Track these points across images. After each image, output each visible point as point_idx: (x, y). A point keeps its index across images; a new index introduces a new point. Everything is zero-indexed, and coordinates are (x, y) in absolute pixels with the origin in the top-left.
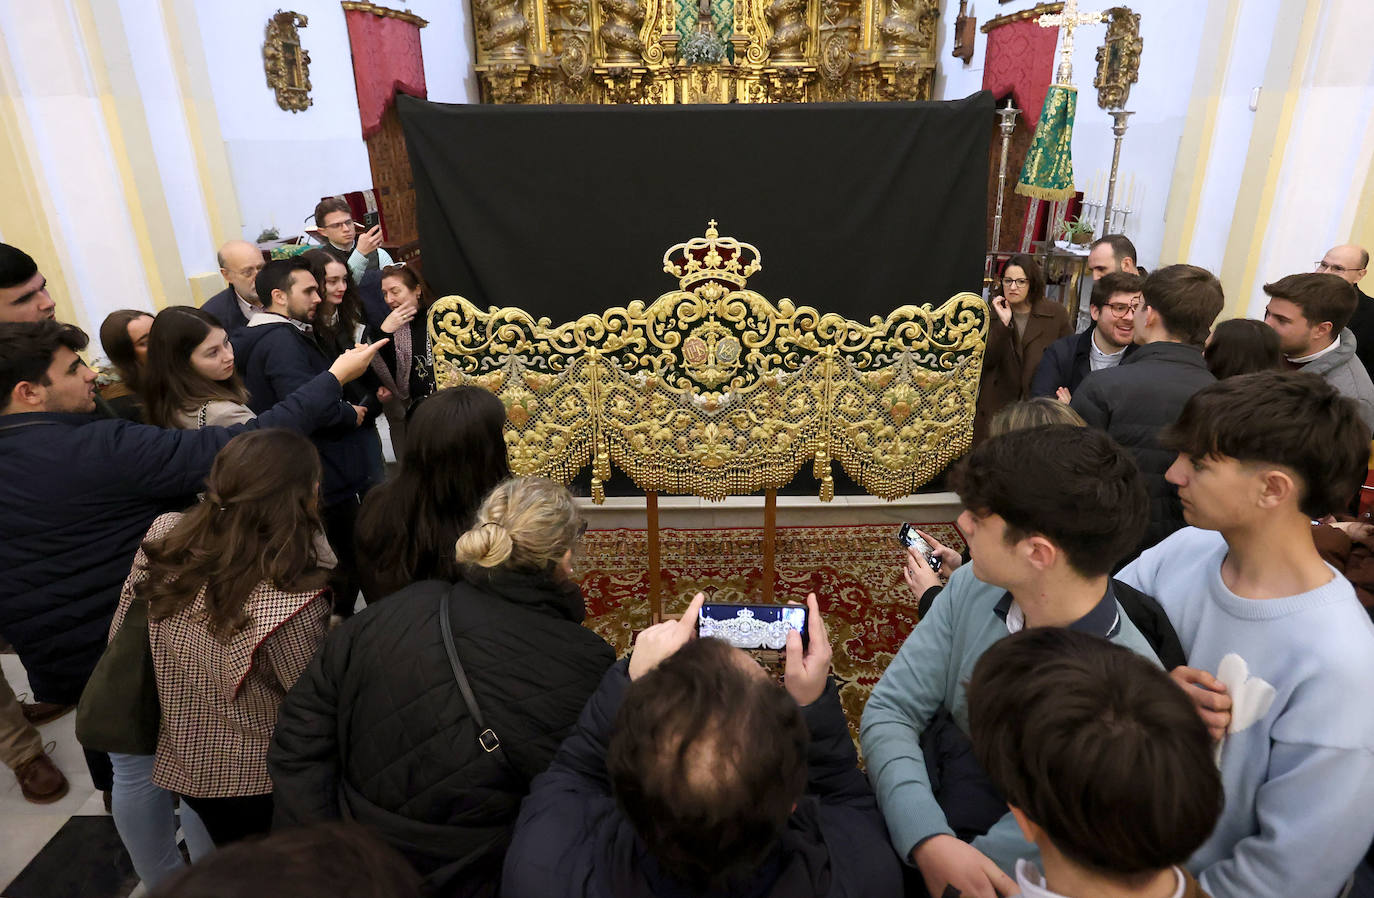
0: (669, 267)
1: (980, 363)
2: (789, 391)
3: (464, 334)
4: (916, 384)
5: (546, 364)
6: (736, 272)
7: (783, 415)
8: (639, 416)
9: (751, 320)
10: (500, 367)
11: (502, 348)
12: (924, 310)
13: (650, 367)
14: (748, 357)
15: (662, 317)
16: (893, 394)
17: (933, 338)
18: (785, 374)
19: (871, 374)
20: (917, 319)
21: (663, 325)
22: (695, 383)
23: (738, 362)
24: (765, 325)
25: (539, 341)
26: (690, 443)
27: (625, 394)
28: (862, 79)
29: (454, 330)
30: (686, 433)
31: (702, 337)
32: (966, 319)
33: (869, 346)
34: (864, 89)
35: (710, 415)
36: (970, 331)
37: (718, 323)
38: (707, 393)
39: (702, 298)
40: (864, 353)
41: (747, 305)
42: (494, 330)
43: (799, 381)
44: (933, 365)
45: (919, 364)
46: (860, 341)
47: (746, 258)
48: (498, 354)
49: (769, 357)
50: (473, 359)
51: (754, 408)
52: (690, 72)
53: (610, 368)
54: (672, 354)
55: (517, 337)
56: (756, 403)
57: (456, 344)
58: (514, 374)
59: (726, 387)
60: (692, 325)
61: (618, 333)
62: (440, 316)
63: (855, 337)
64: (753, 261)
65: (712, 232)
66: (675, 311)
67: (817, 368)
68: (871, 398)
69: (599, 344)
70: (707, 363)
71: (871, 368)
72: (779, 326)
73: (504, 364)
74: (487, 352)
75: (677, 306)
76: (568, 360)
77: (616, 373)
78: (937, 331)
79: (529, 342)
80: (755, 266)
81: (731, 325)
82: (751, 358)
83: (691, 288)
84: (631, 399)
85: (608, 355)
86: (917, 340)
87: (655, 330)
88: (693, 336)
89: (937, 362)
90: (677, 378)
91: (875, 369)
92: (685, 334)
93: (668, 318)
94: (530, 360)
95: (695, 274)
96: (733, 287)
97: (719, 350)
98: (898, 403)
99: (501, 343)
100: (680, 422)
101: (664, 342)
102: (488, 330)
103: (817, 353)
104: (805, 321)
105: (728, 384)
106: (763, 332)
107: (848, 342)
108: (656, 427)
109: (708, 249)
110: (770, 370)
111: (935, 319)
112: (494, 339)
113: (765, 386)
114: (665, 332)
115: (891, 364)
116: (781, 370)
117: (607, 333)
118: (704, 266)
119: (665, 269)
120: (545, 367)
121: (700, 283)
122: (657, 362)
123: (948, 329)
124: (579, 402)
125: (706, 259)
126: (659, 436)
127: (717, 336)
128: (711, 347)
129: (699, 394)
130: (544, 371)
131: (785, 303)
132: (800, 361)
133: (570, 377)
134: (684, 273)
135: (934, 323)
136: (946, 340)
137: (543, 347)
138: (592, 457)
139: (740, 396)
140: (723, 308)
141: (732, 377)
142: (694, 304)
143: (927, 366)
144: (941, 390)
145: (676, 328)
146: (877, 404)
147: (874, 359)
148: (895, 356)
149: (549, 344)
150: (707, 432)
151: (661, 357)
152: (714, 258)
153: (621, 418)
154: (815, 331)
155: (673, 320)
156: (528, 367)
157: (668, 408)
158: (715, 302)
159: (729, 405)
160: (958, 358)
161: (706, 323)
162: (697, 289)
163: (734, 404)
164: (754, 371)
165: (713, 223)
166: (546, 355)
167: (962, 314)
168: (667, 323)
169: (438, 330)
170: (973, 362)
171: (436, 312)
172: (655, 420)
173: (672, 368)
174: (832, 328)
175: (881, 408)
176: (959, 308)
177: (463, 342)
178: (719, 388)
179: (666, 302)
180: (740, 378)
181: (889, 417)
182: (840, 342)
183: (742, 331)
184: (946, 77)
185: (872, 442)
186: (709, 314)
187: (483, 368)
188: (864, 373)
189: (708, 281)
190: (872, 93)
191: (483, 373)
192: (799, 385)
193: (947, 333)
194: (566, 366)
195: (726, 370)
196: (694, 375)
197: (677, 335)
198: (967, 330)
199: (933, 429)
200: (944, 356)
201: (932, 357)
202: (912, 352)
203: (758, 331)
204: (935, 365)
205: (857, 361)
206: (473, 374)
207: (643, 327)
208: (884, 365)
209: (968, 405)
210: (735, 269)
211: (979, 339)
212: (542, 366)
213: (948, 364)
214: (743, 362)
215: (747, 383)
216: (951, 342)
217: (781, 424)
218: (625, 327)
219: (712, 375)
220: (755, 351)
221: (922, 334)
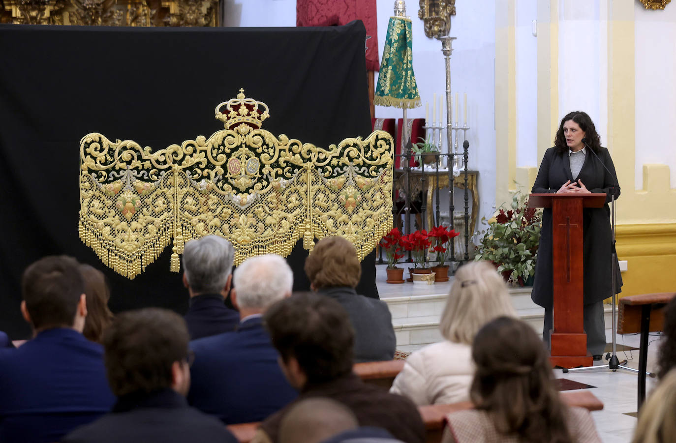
0: (219, 115)
1: (392, 172)
2: (287, 192)
3: (101, 157)
4: (358, 187)
5: (148, 176)
6: (256, 118)
7: (284, 208)
8: (201, 210)
9: (265, 147)
10: (120, 178)
11: (123, 165)
12: (358, 140)
13: (208, 177)
14: (263, 170)
15: (216, 146)
16: (346, 192)
17: (365, 157)
18: (285, 181)
19: (332, 180)
20: (355, 145)
21: (216, 150)
23: (258, 173)
24: (273, 150)
25: (145, 161)
26: (231, 228)
27: (193, 195)
29: (95, 154)
30: (228, 222)
31: (239, 158)
32: (381, 145)
33: (330, 162)
35: (242, 208)
36: (384, 153)
37: (247, 149)
38: (241, 194)
39: (238, 133)
40: (327, 167)
41: (263, 137)
42: (120, 153)
43: (292, 185)
44: (366, 174)
45: (358, 174)
46: (325, 159)
47: (261, 110)
48: (121, 169)
49: (275, 170)
50: (104, 173)
51: (267, 203)
53: (185, 178)
54: (221, 169)
55: (133, 158)
56: (269, 200)
57: (96, 163)
58: (129, 182)
59: (251, 191)
60: (233, 150)
61: (191, 156)
62: (88, 145)
63: (322, 157)
64: (265, 112)
65: (241, 95)
66: (223, 142)
67: (302, 177)
68: (333, 196)
69: (180, 163)
70: (241, 174)
71: (331, 177)
72: (280, 150)
73: (122, 176)
74: (114, 168)
75: (224, 138)
76: (161, 173)
77: (189, 181)
78: (366, 152)
79: (139, 161)
80: (266, 115)
81: (254, 150)
82: (265, 171)
83: (232, 128)
84: (196, 199)
85: (185, 170)
86: (356, 158)
87: (212, 154)
88: (233, 157)
89: (368, 172)
90: (223, 185)
91: (334, 177)
92: (229, 156)
93: (219, 146)
94: (138, 173)
95: (234, 119)
96: (255, 127)
97: (247, 166)
98: (349, 199)
99: (123, 162)
100: (225, 213)
101: (217, 161)
102: (116, 154)
103: (302, 167)
104: (295, 147)
105: (252, 188)
106: (272, 154)
107: (318, 160)
108: (211, 217)
109: (240, 105)
110: (276, 178)
111: (365, 145)
112: (119, 160)
113: (274, 189)
114: (217, 155)
115: (343, 174)
116: (282, 178)
117: (185, 155)
118: (239, 115)
119: (217, 117)
120: (147, 178)
121: (237, 125)
122: (213, 174)
123: (372, 151)
124: (165, 201)
125: (240, 110)
126: (211, 223)
127: (247, 157)
128: (243, 164)
129: (236, 195)
130: (147, 181)
131: (283, 137)
132: (292, 173)
133: (162, 184)
134: (229, 118)
135: (364, 148)
136: (372, 159)
137: (147, 164)
138: (172, 239)
139: (259, 196)
140: (249, 140)
141: (255, 183)
142: (234, 137)
143: (363, 174)
144: (372, 190)
145: (224, 152)
146: (337, 200)
147: (333, 170)
148: (345, 168)
149: (151, 163)
150: (241, 221)
151: (215, 171)
152: (244, 110)
153: (190, 212)
154: (300, 153)
155: (222, 147)
156: (137, 178)
157: (218, 204)
158: (245, 135)
159: (253, 202)
160: (380, 170)
161: (240, 149)
162: (235, 128)
163: (256, 201)
164: (267, 180)
165: (242, 90)
166: (148, 170)
167: (379, 143)
168: (219, 149)
169: (86, 154)
170: (388, 171)
171: (86, 143)
172: (210, 213)
173: (221, 177)
174: (309, 152)
175: (339, 202)
176: (377, 139)
177: (100, 162)
178: (247, 191)
179: (217, 137)
180: (259, 184)
181: (343, 207)
182: (314, 160)
183: (261, 153)
184: (239, 6)
185: (335, 225)
186: (242, 143)
187: (110, 179)
188: (328, 180)
189: (241, 123)
191: (109, 182)
192: (292, 188)
193: (372, 154)
194: (160, 177)
195: (252, 179)
196: (233, 182)
197: (224, 156)
198: (382, 152)
199: (370, 216)
200: (371, 168)
201: (365, 169)
202: (354, 166)
203: (269, 154)
204: (367, 174)
205: (324, 172)
206: (104, 183)
207: (205, 151)
208: (339, 174)
209: (388, 200)
210: (255, 116)
211: (389, 158)
212: (145, 178)
213: (374, 173)
214: (261, 173)
215: (263, 187)
216: (375, 160)
217: (283, 214)
218: (195, 151)
219: (243, 182)
220: (268, 166)
221: (359, 155)
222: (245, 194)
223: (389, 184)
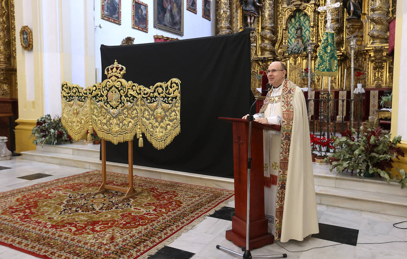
0: (106, 72)
1: (180, 101)
2: (132, 109)
3: (67, 91)
4: (163, 108)
7: (130, 117)
8: (99, 115)
9: (122, 87)
12: (163, 84)
13: (101, 101)
16: (157, 111)
17: (165, 93)
19: (151, 104)
20: (161, 86)
21: (104, 89)
22: (111, 106)
24: (125, 89)
25: (80, 93)
26: (110, 124)
27: (96, 108)
28: (363, 56)
29: (65, 89)
30: (109, 121)
31: (112, 92)
32: (174, 87)
33: (149, 95)
34: (365, 60)
35: (114, 116)
36: (175, 90)
37: (115, 88)
38: (113, 109)
39: (112, 81)
40: (149, 97)
41: (121, 83)
43: (134, 106)
45: (163, 101)
46: (147, 94)
47: (122, 69)
48: (73, 96)
49: (126, 98)
50: (68, 97)
52: (289, 58)
54: (106, 97)
55: (76, 91)
56: (124, 113)
57: (65, 93)
58: (76, 102)
60: (110, 89)
61: (95, 91)
62: (63, 86)
63: (146, 92)
65: (116, 63)
66: (106, 85)
68: (152, 113)
69: (91, 94)
70: (113, 100)
71: (151, 103)
72: (128, 89)
73: (74, 99)
74: (71, 96)
75: (106, 83)
76: (86, 98)
77: (95, 102)
78: (166, 90)
79: (78, 93)
80: (123, 72)
81: (117, 88)
83: (109, 78)
84: (98, 110)
85: (93, 97)
86: (162, 93)
87: (102, 90)
88: (110, 92)
90: (107, 104)
91: (152, 103)
92: (108, 91)
93: (105, 87)
94: (78, 98)
95: (111, 74)
96: (118, 78)
98: (159, 115)
100: (108, 118)
101: (104, 93)
102: (71, 90)
103: (137, 97)
104: (134, 87)
105: (118, 106)
106: (125, 91)
107: (144, 94)
108: (103, 119)
109: (114, 67)
110: (127, 102)
112: (72, 92)
113: (126, 108)
114: (104, 91)
115: (156, 101)
116: (129, 103)
117: (93, 91)
125: (113, 70)
126: (103, 122)
127: (115, 92)
128: (114, 95)
131: (129, 82)
132: (133, 100)
133: (86, 103)
134: (108, 74)
135: (165, 88)
137: (81, 95)
139: (121, 111)
140: (116, 84)
141: (119, 104)
142: (110, 82)
143: (165, 102)
144: (170, 111)
145: (106, 90)
147: (151, 99)
148: (157, 99)
150: (114, 121)
151: (104, 98)
153: (96, 116)
154: (136, 91)
155: (106, 87)
156: (78, 100)
157: (105, 113)
158: (114, 82)
160: (173, 100)
161: (112, 88)
162: (111, 78)
163: (119, 113)
164: (123, 103)
165: (116, 61)
166: (81, 97)
167: (173, 85)
169: (63, 90)
170: (178, 101)
172: (103, 117)
173: (106, 101)
174: (140, 90)
175: (154, 116)
176: (172, 83)
177: (67, 93)
178: (116, 108)
179: (104, 82)
180: (121, 105)
181: (156, 118)
182: (142, 94)
183: (120, 90)
185: (153, 128)
186: (113, 85)
187: (70, 100)
188: (149, 104)
190: (368, 62)
193: (169, 91)
194: (85, 100)
195: (117, 102)
196: (110, 103)
197: (107, 91)
198: (174, 90)
199: (169, 124)
200: (170, 99)
201: (166, 99)
202: (161, 97)
203: (123, 90)
204: (167, 102)
205: (147, 100)
206: (68, 101)
207: (100, 89)
208: (154, 101)
209: (178, 116)
210: (118, 73)
211: (178, 93)
212: (81, 100)
213: (170, 102)
214: (121, 100)
215: (122, 106)
216: (170, 94)
217: (130, 120)
218: (96, 89)
219: (114, 103)
220: (123, 97)
221: (162, 91)
222: (116, 109)
223: (178, 108)
